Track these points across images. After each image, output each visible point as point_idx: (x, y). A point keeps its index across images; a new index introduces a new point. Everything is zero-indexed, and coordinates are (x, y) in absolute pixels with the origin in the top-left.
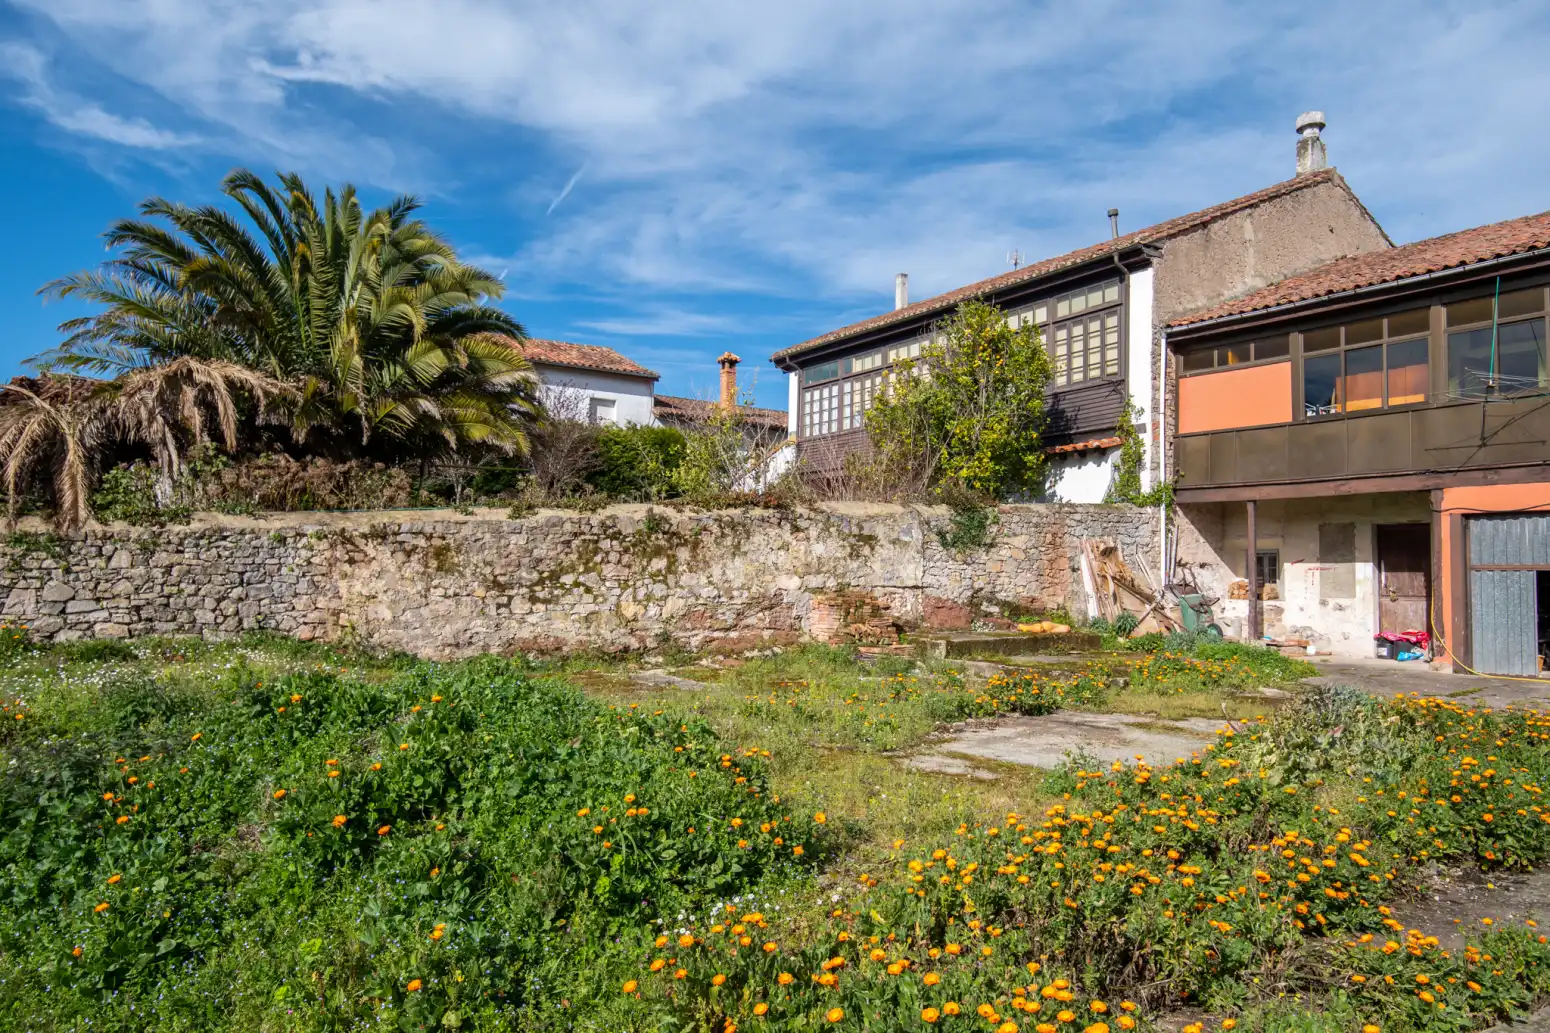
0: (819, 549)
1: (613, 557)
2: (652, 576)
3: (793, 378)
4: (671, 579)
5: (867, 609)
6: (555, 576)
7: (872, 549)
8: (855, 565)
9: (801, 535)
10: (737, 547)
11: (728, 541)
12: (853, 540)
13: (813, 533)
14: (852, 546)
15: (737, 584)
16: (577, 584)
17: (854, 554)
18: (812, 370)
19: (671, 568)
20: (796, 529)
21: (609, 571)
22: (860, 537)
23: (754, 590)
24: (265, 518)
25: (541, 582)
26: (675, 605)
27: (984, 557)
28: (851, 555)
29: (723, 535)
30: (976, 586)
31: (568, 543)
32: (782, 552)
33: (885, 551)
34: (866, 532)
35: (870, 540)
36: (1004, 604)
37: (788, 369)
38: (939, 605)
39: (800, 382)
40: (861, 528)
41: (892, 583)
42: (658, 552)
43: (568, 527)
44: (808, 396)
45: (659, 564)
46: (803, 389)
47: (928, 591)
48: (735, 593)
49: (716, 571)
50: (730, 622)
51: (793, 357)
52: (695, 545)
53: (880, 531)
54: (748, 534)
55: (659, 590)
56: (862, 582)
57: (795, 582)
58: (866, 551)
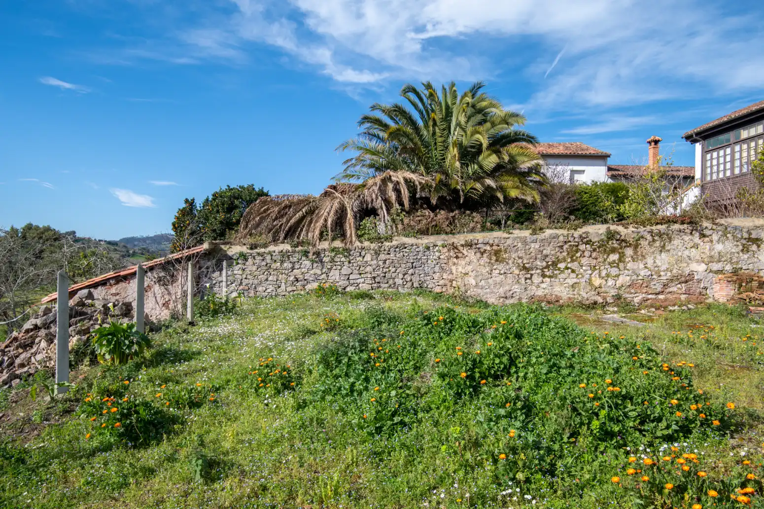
0: (719, 247)
1: (587, 254)
2: (609, 264)
3: (698, 147)
4: (621, 265)
5: (755, 284)
6: (555, 264)
7: (759, 246)
8: (746, 256)
9: (707, 239)
10: (663, 247)
11: (657, 244)
12: (744, 242)
13: (715, 237)
14: (743, 245)
15: (663, 268)
16: (567, 268)
17: (746, 249)
18: (712, 140)
19: (621, 259)
20: (703, 236)
21: (584, 261)
22: (749, 239)
23: (675, 271)
24: (421, 238)
25: (547, 267)
26: (624, 279)
28: (742, 250)
29: (654, 241)
31: (561, 247)
32: (693, 250)
34: (753, 236)
35: (757, 241)
37: (694, 141)
39: (703, 148)
40: (750, 234)
42: (613, 250)
43: (561, 238)
44: (709, 156)
45: (614, 257)
46: (705, 152)
48: (662, 273)
49: (650, 261)
50: (659, 289)
51: (697, 134)
52: (636, 247)
54: (670, 239)
55: (614, 271)
56: (751, 267)
57: (702, 267)
58: (754, 247)
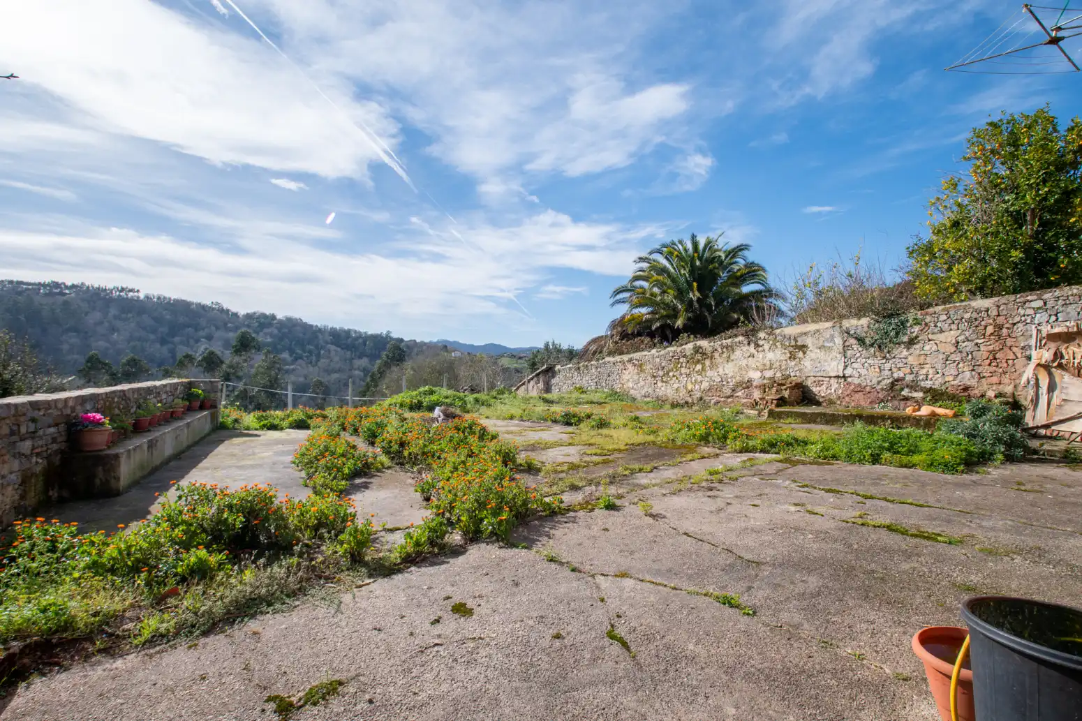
0: (770, 356)
1: (684, 364)
2: (697, 372)
4: (703, 373)
6: (668, 373)
7: (804, 353)
8: (793, 363)
9: (760, 349)
10: (729, 357)
11: (725, 355)
12: (791, 349)
13: (766, 347)
14: (790, 353)
15: (729, 376)
16: (674, 376)
17: (792, 357)
19: (703, 369)
20: (757, 346)
21: (683, 370)
22: (796, 347)
23: (737, 378)
25: (664, 375)
26: (705, 385)
27: (905, 353)
28: (790, 358)
29: (723, 352)
30: (896, 376)
31: (670, 360)
32: (750, 359)
33: (814, 353)
34: (799, 343)
35: (803, 348)
36: (927, 391)
38: (859, 389)
40: (796, 341)
41: (819, 374)
42: (698, 362)
43: (671, 354)
45: (699, 367)
47: (849, 380)
48: (729, 380)
49: (721, 370)
50: (729, 394)
52: (712, 357)
53: (809, 341)
54: (733, 350)
55: (699, 378)
56: (798, 374)
57: (758, 374)
58: (801, 354)
